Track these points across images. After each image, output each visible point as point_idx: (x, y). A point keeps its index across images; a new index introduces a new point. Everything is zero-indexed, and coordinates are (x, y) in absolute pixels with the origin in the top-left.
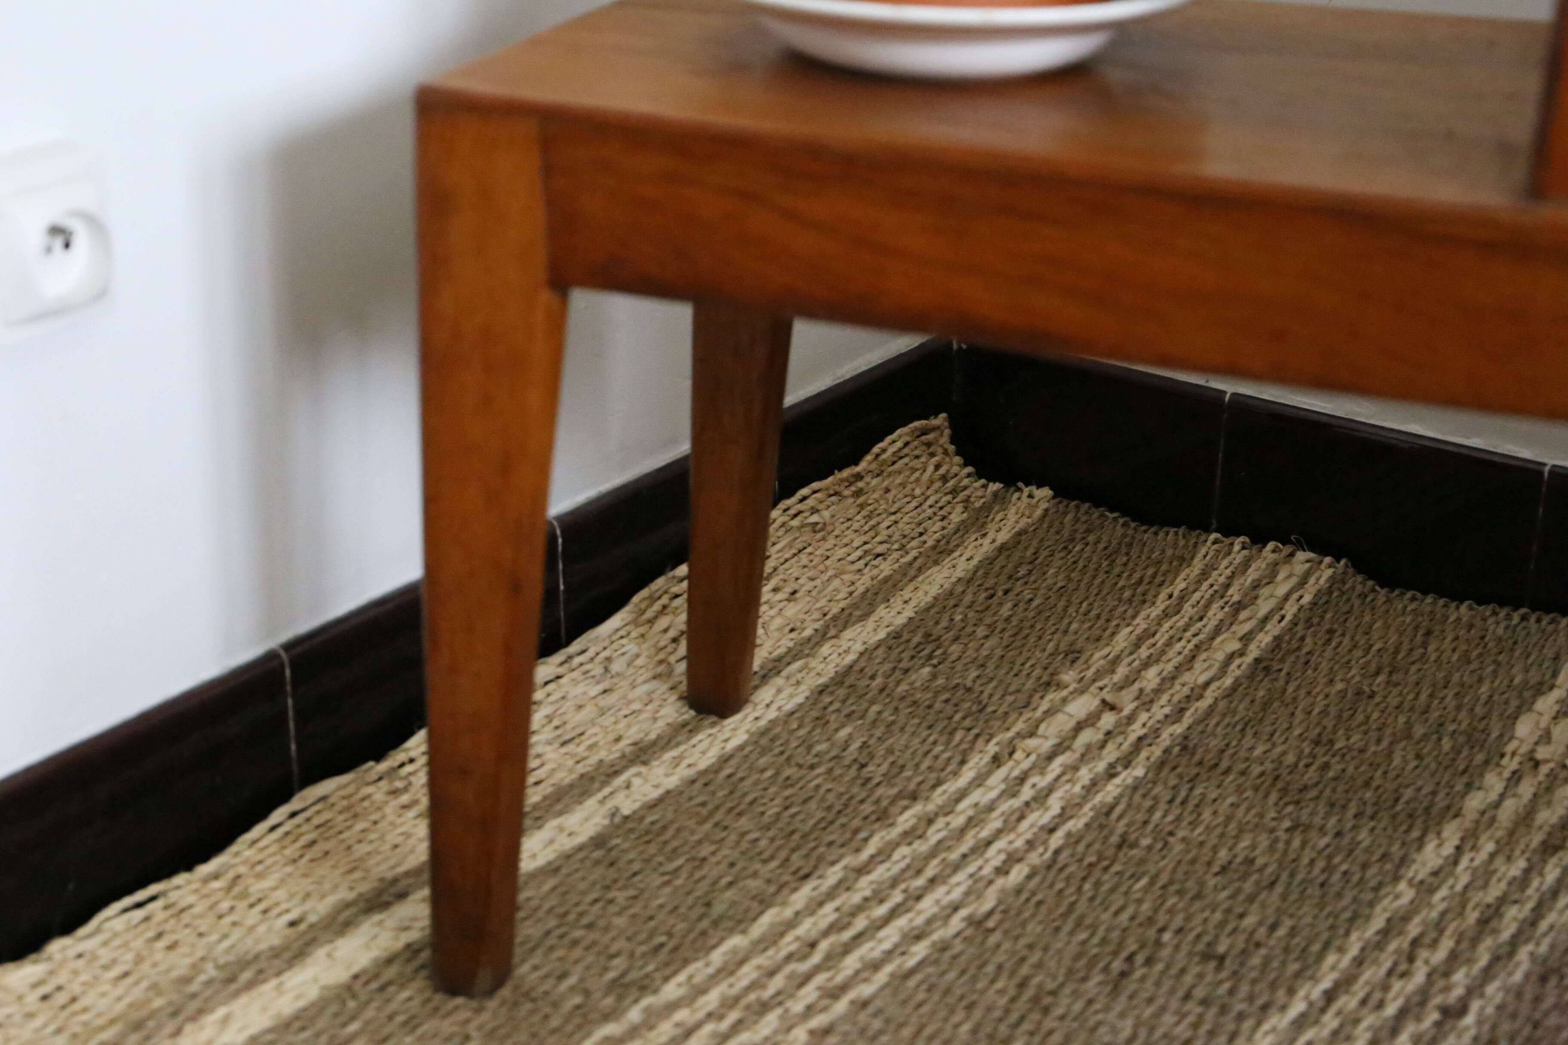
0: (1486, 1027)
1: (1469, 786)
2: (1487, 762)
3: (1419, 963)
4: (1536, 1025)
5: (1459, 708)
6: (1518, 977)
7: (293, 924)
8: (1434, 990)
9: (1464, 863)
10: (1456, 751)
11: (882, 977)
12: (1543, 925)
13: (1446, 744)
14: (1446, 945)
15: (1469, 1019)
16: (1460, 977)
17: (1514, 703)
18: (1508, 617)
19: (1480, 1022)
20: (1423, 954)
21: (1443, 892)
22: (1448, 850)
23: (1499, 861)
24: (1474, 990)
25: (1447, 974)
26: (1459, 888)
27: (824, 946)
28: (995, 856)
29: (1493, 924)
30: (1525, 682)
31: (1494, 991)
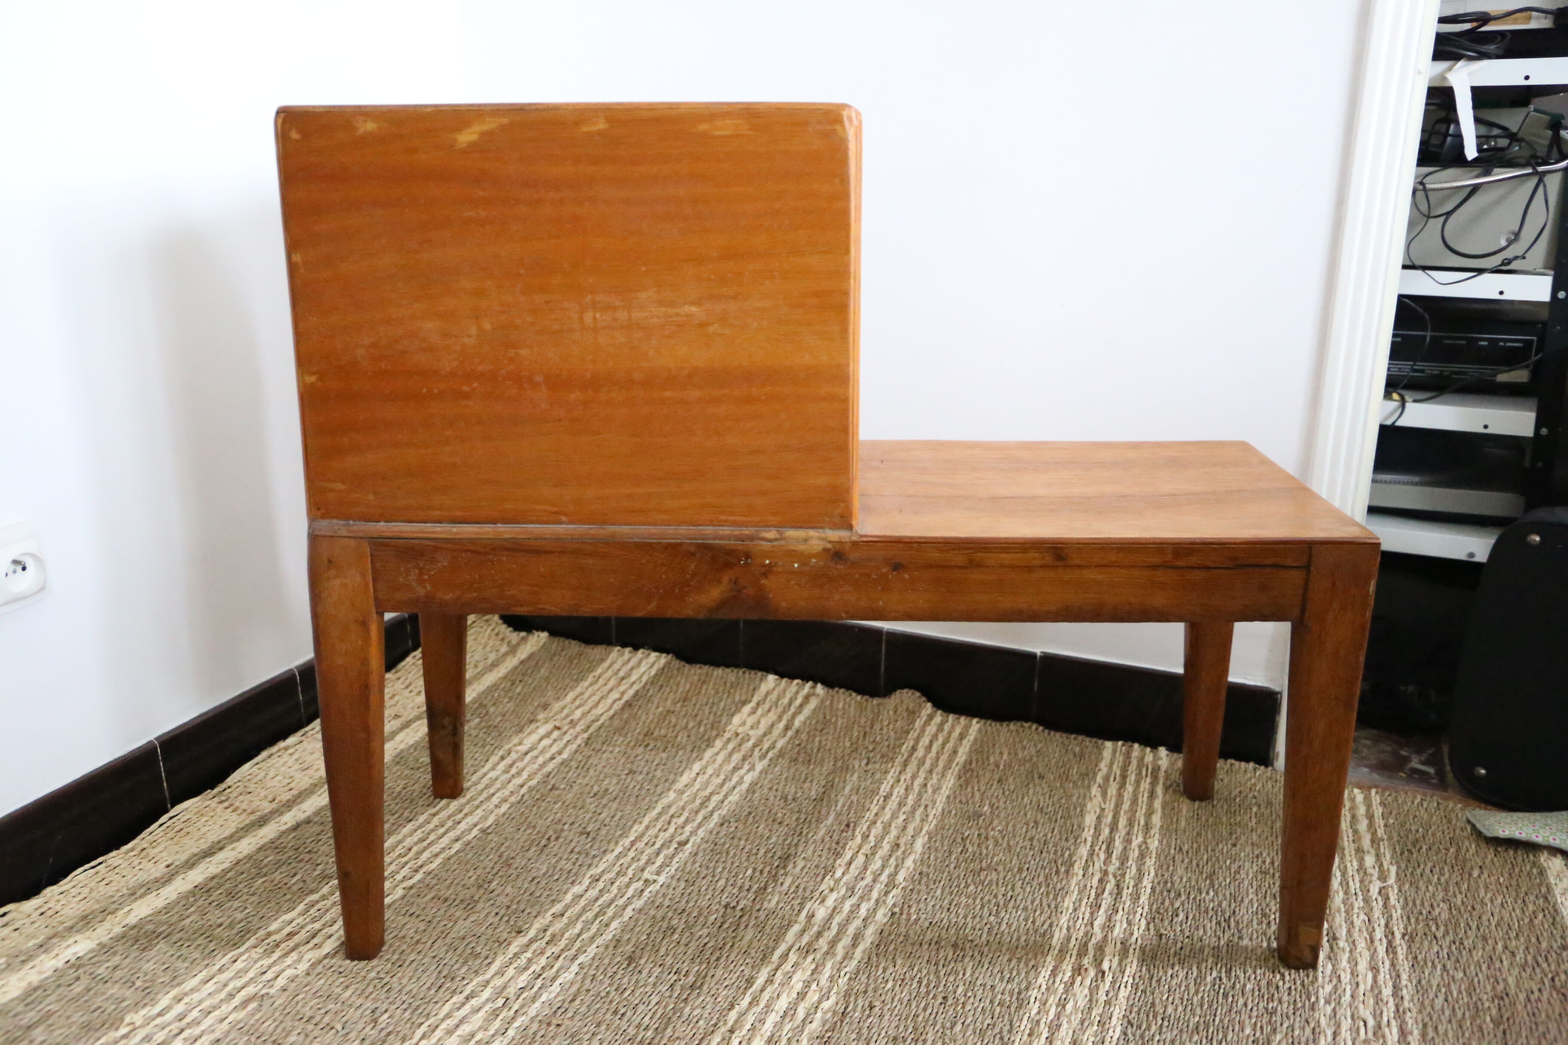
0: (696, 847)
1: (708, 746)
2: (717, 735)
3: (672, 824)
4: (716, 844)
5: (710, 713)
6: (712, 825)
7: (168, 866)
8: (677, 835)
9: (699, 780)
10: (705, 731)
11: (439, 860)
12: (726, 802)
13: (702, 729)
14: (685, 815)
15: (689, 845)
16: (688, 828)
17: (733, 709)
18: (738, 673)
19: (693, 846)
20: (674, 820)
21: (688, 793)
22: (693, 775)
23: (714, 777)
24: (693, 833)
25: (683, 828)
26: (695, 791)
27: (415, 849)
28: (495, 800)
29: (706, 804)
30: (740, 699)
31: (701, 833)
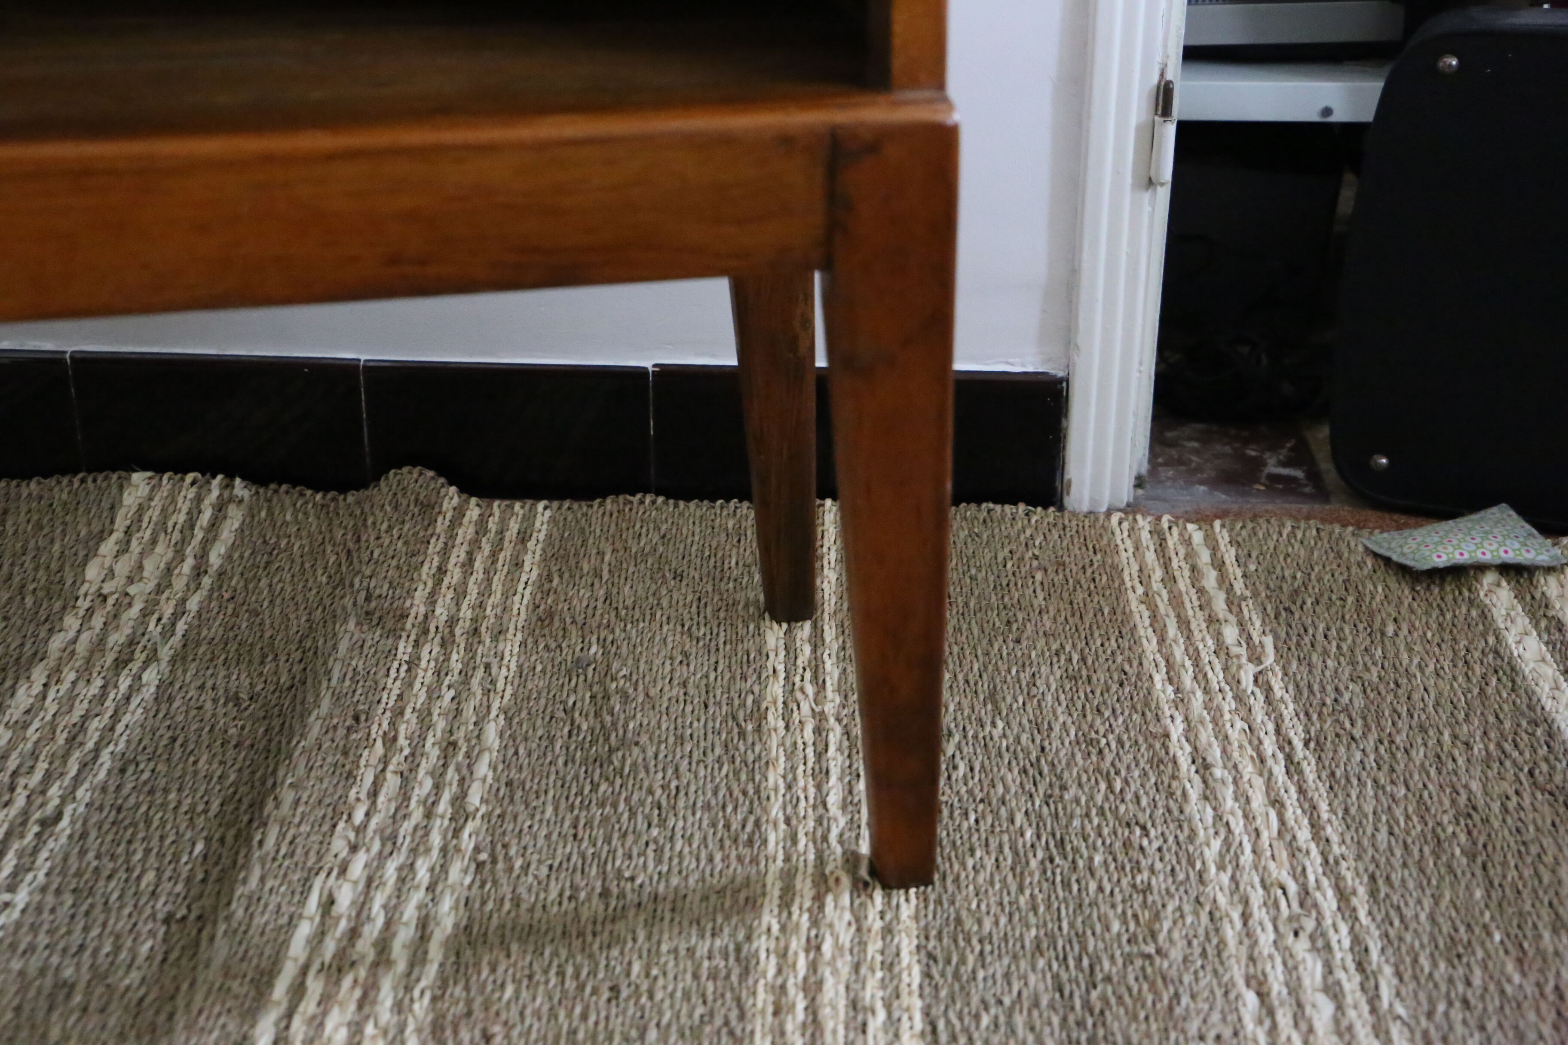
0: (79, 825)
1: (51, 631)
2: (64, 608)
3: (19, 790)
4: (119, 810)
5: (36, 569)
6: (102, 775)
8: (33, 808)
9: (51, 694)
10: (37, 604)
12: (120, 728)
13: (29, 601)
14: (42, 766)
15: (65, 822)
16: (55, 791)
17: (82, 554)
18: (71, 483)
19: (73, 822)
20: (22, 781)
21: (36, 724)
22: (37, 688)
23: (81, 684)
24: (68, 796)
25: (43, 792)
26: (48, 718)
29: (80, 738)
30: (90, 533)
31: (83, 793)
